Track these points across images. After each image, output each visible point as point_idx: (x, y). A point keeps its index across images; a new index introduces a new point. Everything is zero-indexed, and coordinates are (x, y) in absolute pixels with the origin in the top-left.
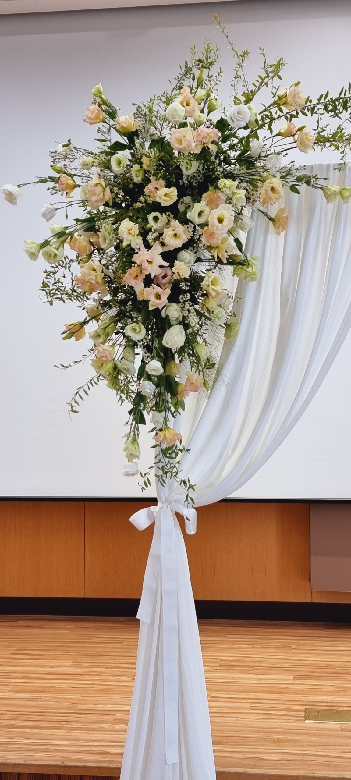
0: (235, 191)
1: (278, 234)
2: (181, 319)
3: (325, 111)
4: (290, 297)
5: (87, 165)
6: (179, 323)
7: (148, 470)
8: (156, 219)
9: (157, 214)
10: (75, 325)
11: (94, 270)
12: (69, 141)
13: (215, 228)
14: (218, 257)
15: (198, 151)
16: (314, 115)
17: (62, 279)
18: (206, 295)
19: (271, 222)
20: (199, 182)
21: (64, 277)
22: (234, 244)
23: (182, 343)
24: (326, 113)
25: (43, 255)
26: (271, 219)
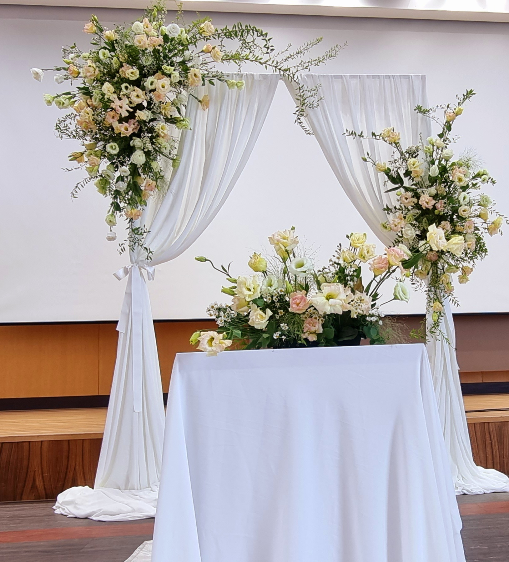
0: (173, 72)
1: (204, 110)
2: (142, 147)
3: (225, 36)
5: (85, 57)
6: (141, 150)
7: (124, 242)
8: (126, 88)
9: (127, 85)
10: (77, 153)
11: (88, 114)
12: (75, 44)
13: (160, 90)
14: (165, 113)
15: (151, 50)
16: (220, 38)
17: (69, 125)
18: (158, 135)
19: (199, 103)
20: (154, 71)
21: (71, 124)
23: (143, 162)
24: (225, 38)
25: (56, 103)
26: (200, 101)
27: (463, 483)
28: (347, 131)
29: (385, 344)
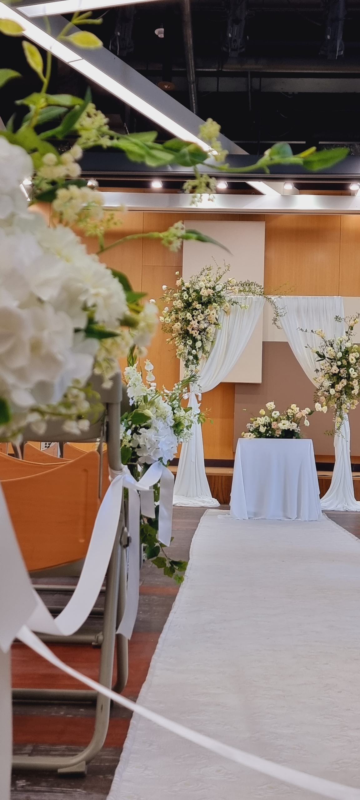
0: (217, 306)
1: (227, 316)
2: (201, 339)
4: (230, 334)
6: (200, 340)
8: (195, 312)
9: (195, 311)
15: (207, 295)
18: (207, 333)
19: (225, 313)
20: (207, 303)
22: (215, 320)
23: (201, 346)
26: (225, 312)
27: (347, 506)
28: (299, 328)
29: (300, 439)
